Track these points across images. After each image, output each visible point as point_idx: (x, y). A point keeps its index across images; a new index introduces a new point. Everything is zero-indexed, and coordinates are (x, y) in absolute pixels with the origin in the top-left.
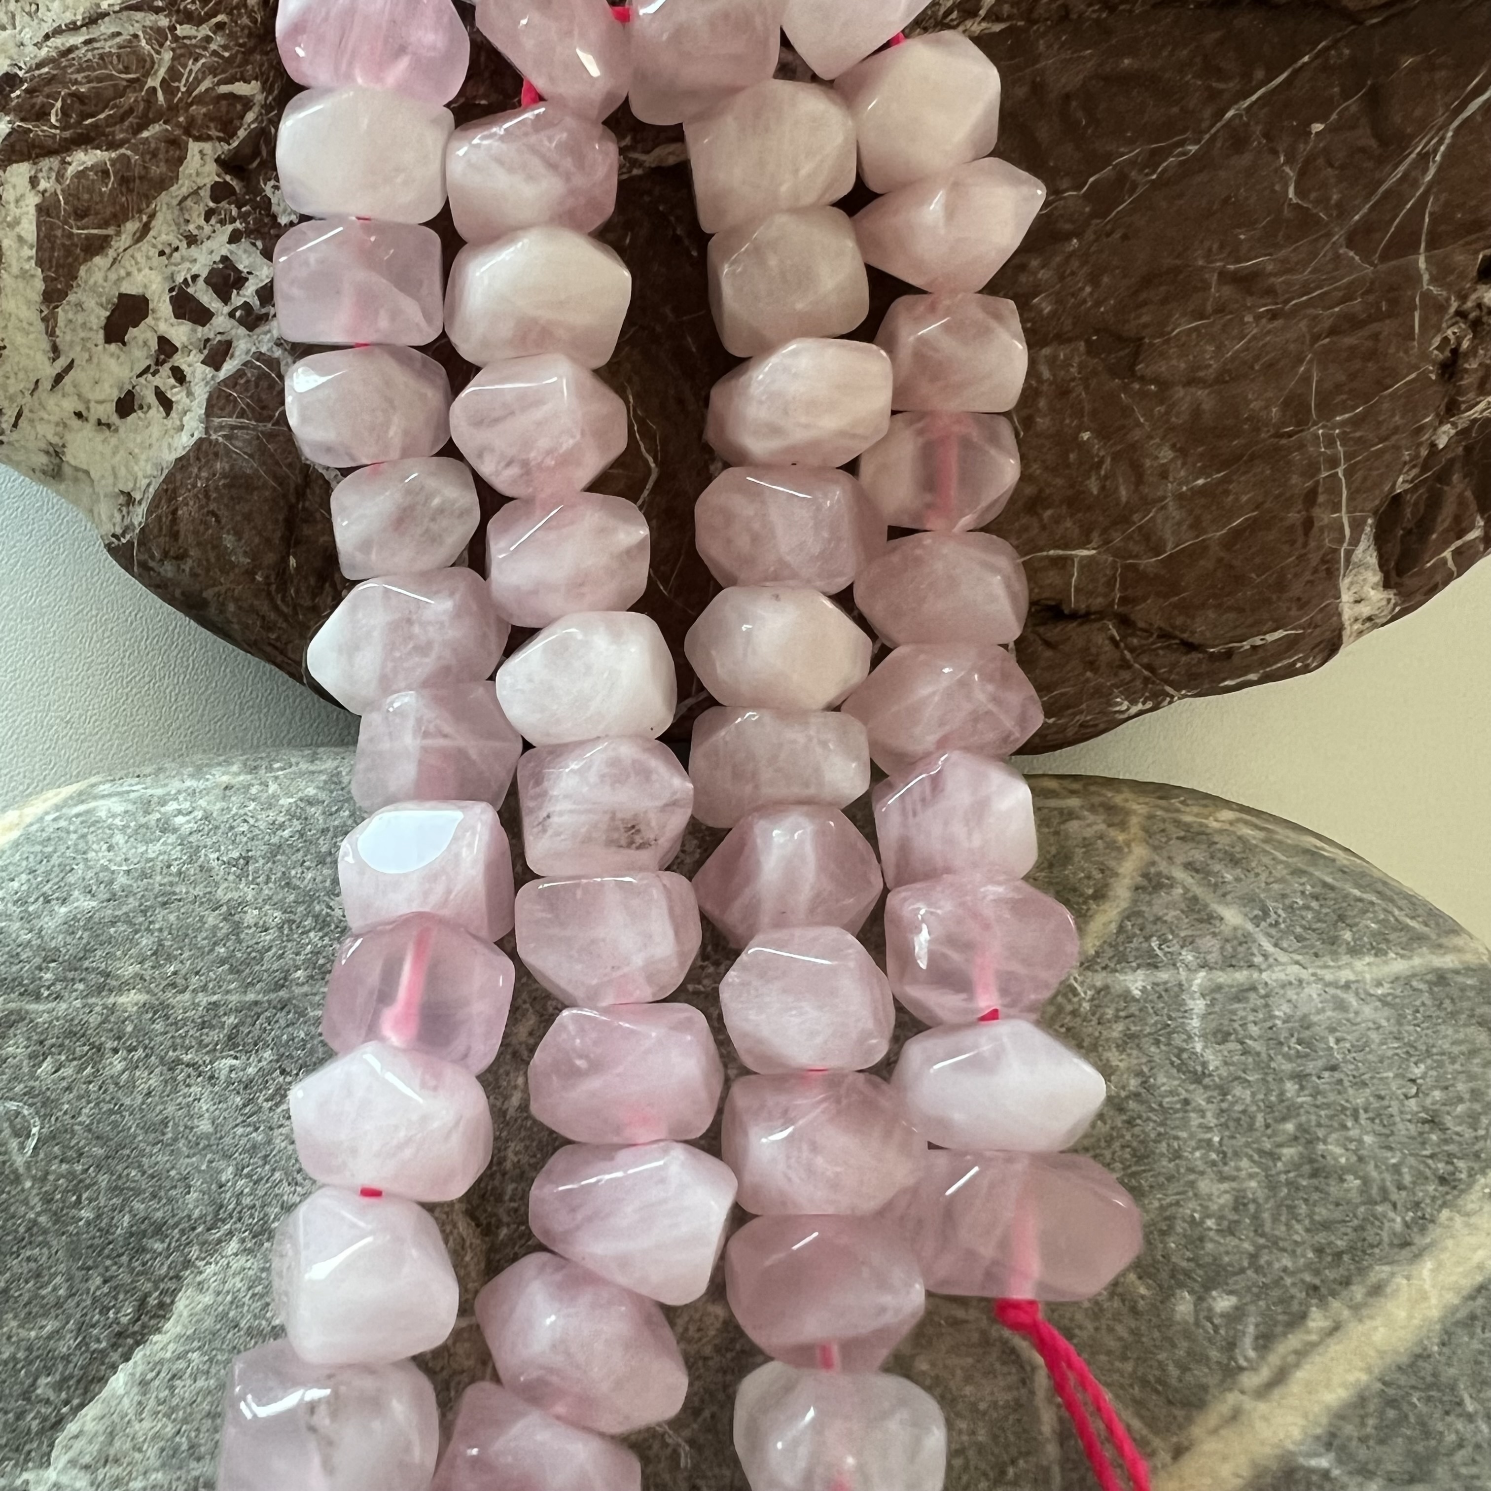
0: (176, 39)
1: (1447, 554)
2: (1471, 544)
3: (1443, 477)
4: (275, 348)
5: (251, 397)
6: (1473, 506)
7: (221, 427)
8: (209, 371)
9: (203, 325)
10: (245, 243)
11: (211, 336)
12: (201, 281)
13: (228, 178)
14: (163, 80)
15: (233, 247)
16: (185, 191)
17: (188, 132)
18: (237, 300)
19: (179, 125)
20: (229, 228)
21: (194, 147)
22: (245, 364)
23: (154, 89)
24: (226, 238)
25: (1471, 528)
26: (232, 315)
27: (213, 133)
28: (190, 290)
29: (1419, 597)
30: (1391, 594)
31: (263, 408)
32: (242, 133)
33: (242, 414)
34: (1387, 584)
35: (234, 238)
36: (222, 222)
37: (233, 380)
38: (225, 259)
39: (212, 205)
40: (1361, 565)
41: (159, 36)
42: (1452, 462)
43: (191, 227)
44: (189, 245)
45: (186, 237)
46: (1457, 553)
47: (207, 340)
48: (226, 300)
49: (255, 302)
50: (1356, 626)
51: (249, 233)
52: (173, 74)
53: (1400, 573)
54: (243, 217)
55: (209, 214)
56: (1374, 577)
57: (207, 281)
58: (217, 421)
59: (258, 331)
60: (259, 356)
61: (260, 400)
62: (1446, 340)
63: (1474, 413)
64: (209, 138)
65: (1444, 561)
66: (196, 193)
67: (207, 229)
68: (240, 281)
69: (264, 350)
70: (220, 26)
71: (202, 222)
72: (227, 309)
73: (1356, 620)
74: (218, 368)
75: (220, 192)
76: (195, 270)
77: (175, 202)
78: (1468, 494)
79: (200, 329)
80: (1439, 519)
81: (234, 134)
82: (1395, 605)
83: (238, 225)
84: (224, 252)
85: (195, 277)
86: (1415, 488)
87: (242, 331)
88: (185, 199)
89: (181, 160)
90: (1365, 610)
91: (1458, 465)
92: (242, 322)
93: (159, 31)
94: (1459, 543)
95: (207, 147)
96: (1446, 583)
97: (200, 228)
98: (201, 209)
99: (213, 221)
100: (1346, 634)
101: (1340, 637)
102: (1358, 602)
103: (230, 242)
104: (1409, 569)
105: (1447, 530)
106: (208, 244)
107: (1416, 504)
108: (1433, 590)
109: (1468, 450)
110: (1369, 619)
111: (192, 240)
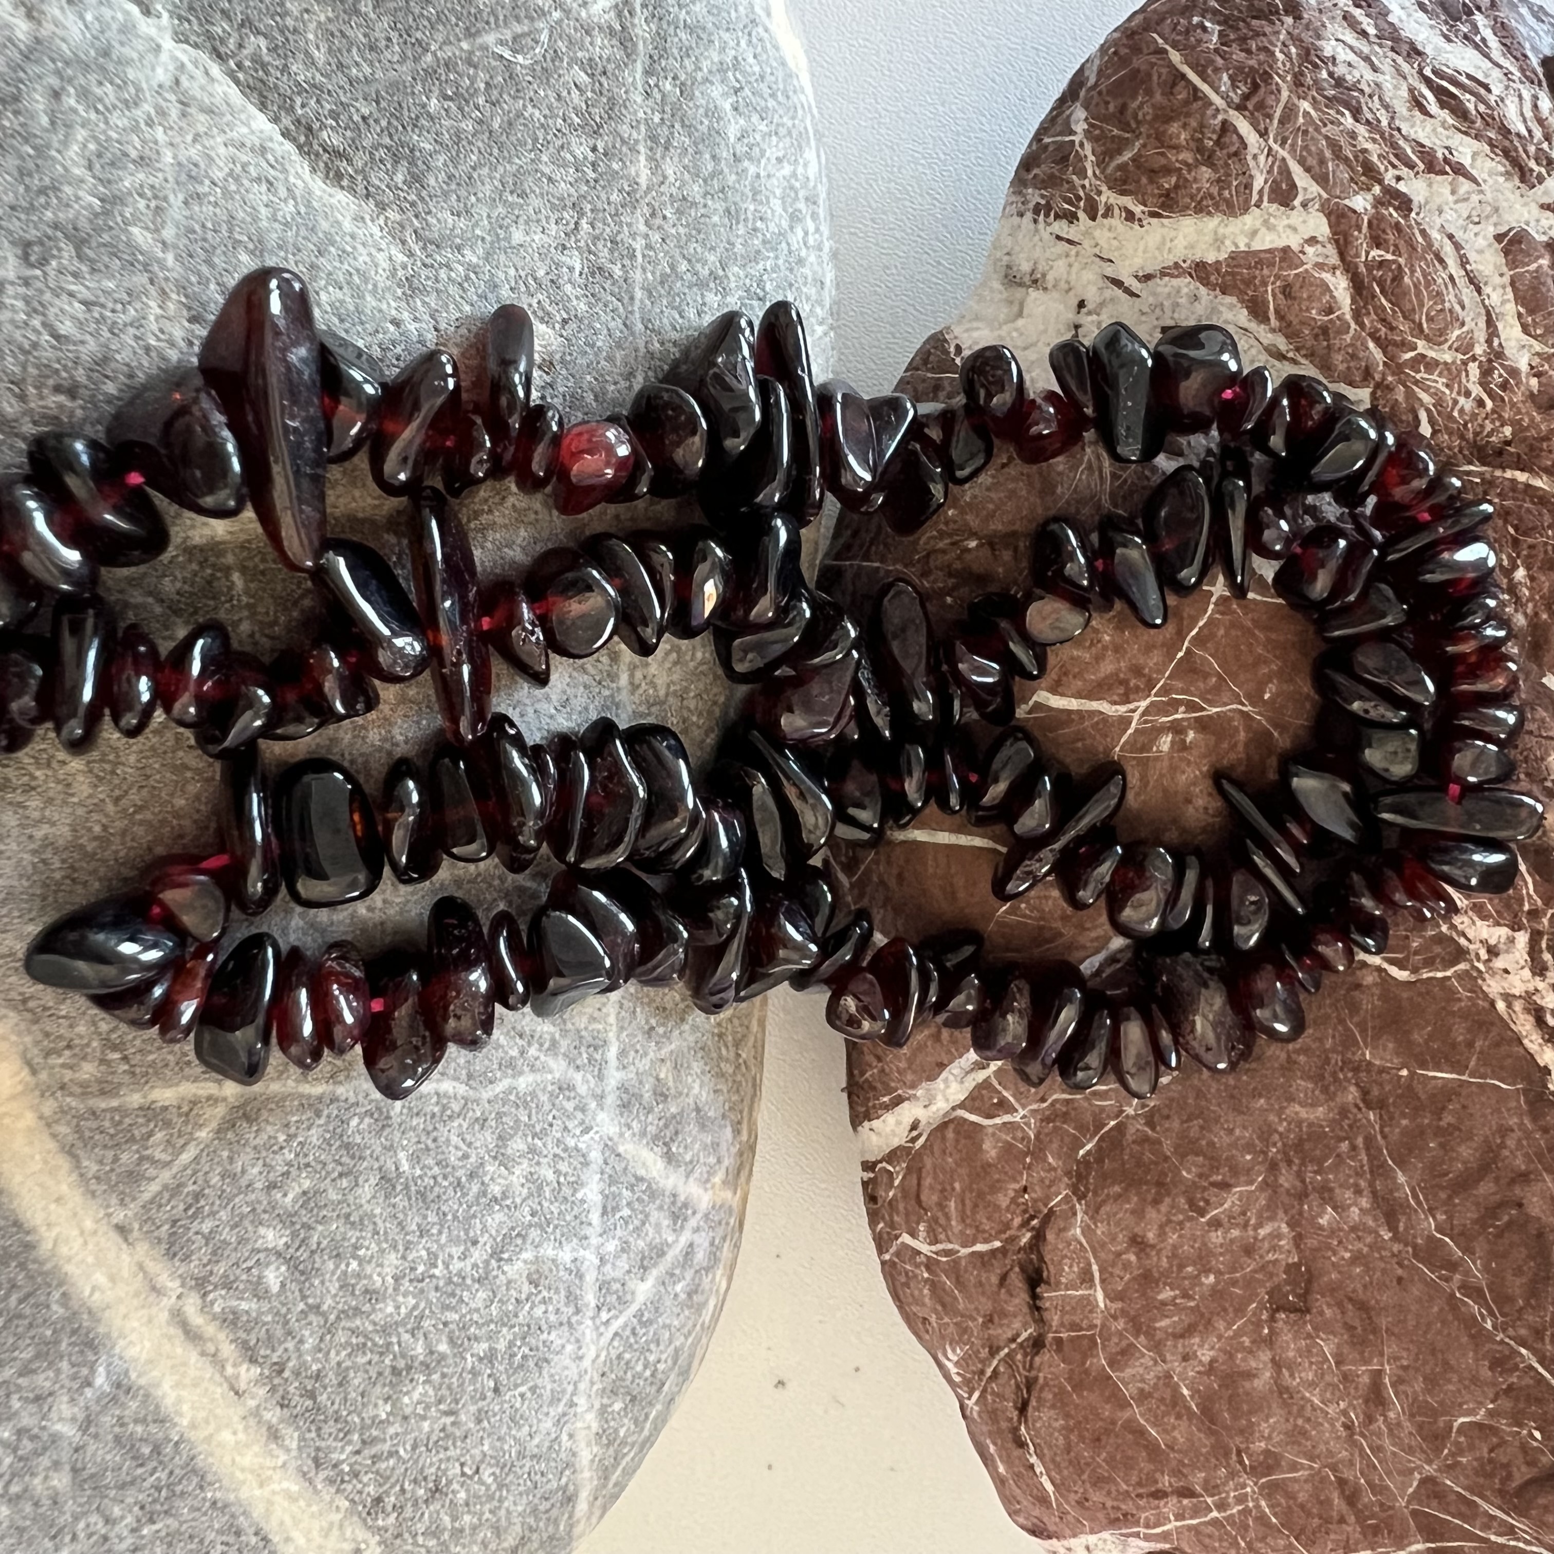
0: (1465, 363)
14: (1423, 356)
41: (1465, 347)
52: (1431, 365)
93: (1471, 346)
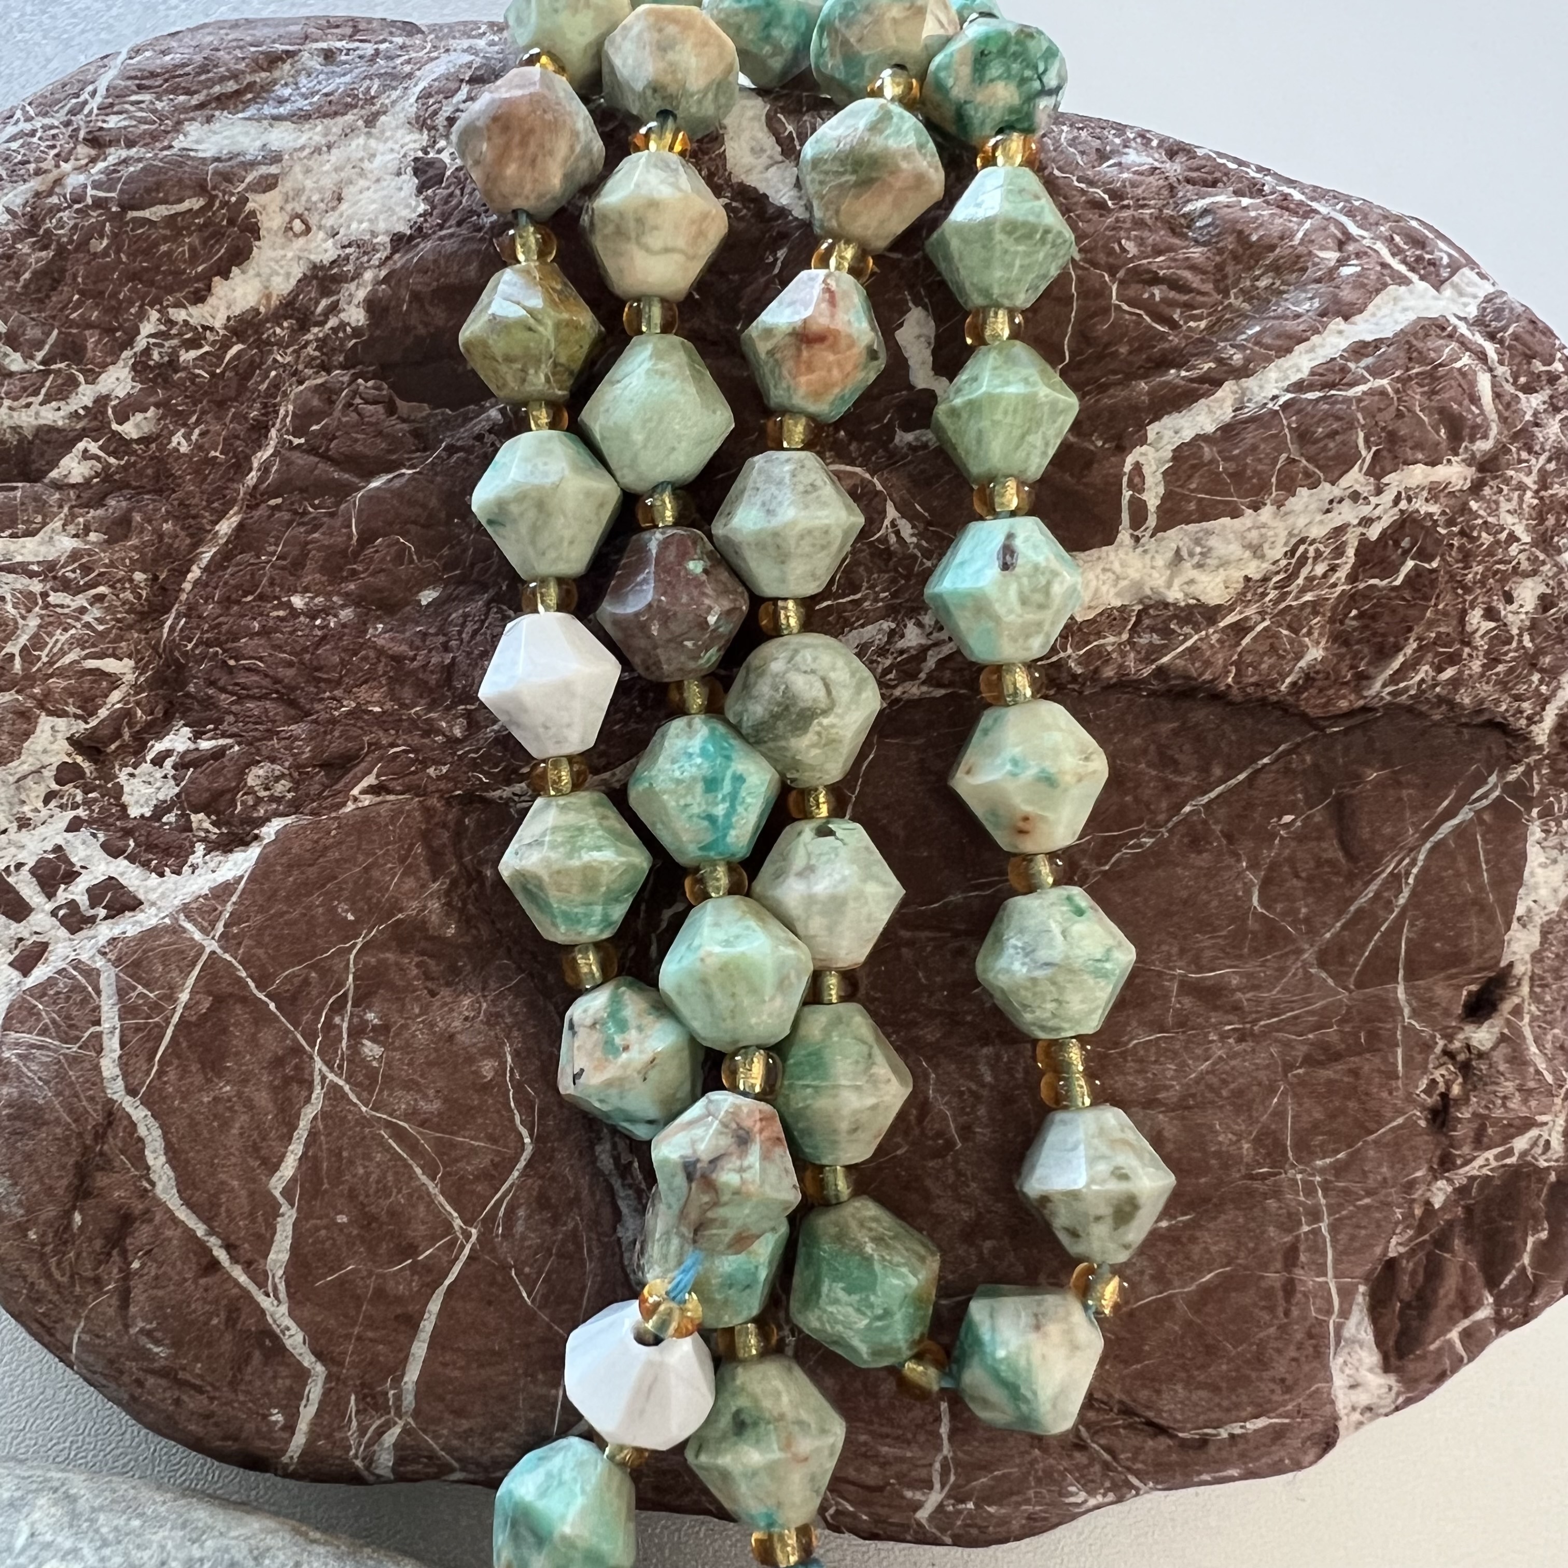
1: (1454, 1335)
2: (1479, 1325)
3: (1442, 1242)
4: (98, 957)
5: (58, 1012)
6: (1480, 1280)
7: (17, 1044)
8: (15, 975)
9: (19, 921)
10: (84, 833)
11: (25, 934)
12: (25, 870)
13: (79, 759)
15: (69, 835)
16: (26, 768)
17: (41, 706)
18: (62, 895)
19: (33, 697)
20: (70, 814)
21: (45, 722)
22: (59, 972)
23: (13, 656)
24: (64, 824)
25: (1480, 1304)
26: (54, 913)
27: (71, 709)
28: (11, 880)
29: (1425, 1385)
30: (1391, 1380)
31: (71, 1026)
32: (103, 713)
33: (44, 1032)
34: (1387, 1367)
35: (74, 826)
36: (62, 807)
37: (41, 991)
38: (58, 849)
39: (55, 787)
40: (1353, 1341)
42: (1450, 1224)
43: (26, 809)
44: (20, 828)
45: (19, 819)
46: (1466, 1335)
47: (21, 940)
48: (50, 896)
49: (83, 901)
50: (1356, 1416)
51: (90, 822)
53: (1401, 1356)
54: (88, 803)
55: (48, 798)
56: (1369, 1357)
57: (33, 872)
58: (13, 1035)
59: (81, 934)
60: (77, 964)
61: (68, 1017)
62: (1433, 1082)
63: (1472, 1169)
64: (64, 714)
65: (1450, 1343)
66: (38, 772)
67: (45, 812)
68: (71, 876)
69: (84, 957)
70: (100, 598)
71: (40, 805)
72: (50, 906)
73: (1354, 1409)
74: (26, 973)
75: (66, 773)
76: (20, 858)
77: (12, 779)
78: (1473, 1264)
79: (14, 925)
80: (1442, 1292)
81: (92, 713)
82: (1398, 1394)
83: (82, 812)
84: (59, 840)
85: (19, 866)
86: (1412, 1252)
87: (63, 933)
88: (25, 777)
89: (27, 735)
90: (1362, 1398)
91: (1457, 1229)
92: (63, 922)
94: (1466, 1323)
95: (61, 723)
96: (1454, 1370)
97: (37, 810)
98: (42, 790)
99: (53, 804)
100: (1341, 1425)
101: (1336, 1428)
102: (1352, 1387)
103: (68, 830)
104: (1412, 1351)
105: (1451, 1307)
106: (41, 829)
107: (1414, 1273)
108: (1441, 1378)
109: (1468, 1210)
110: (1369, 1409)
111: (24, 823)
